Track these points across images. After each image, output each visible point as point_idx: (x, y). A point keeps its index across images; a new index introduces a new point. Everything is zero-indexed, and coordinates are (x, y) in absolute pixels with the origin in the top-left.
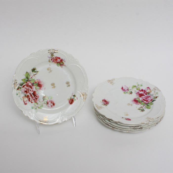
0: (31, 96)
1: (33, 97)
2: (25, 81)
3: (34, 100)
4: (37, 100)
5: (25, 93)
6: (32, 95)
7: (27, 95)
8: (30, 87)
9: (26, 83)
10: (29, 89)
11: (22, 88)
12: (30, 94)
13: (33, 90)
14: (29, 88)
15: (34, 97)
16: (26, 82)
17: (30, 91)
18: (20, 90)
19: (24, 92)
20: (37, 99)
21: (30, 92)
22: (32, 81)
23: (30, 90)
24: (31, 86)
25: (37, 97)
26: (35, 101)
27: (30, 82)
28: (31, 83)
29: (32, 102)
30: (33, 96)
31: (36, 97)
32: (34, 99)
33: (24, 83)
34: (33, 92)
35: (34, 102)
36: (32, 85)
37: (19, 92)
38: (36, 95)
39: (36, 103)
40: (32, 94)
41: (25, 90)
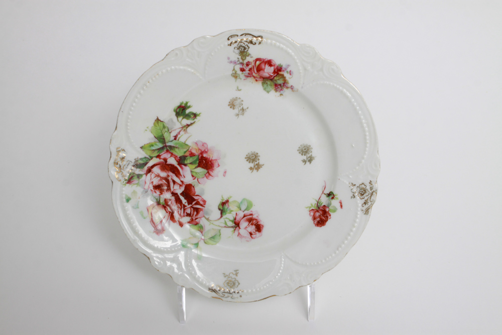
0: (178, 201)
1: (186, 204)
2: (154, 150)
3: (188, 215)
4: (199, 216)
5: (155, 194)
6: (182, 198)
7: (162, 201)
8: (173, 172)
9: (158, 156)
10: (170, 178)
11: (144, 176)
12: (174, 194)
13: (182, 182)
14: (171, 174)
15: (189, 204)
16: (156, 154)
17: (172, 184)
18: (138, 184)
19: (152, 188)
20: (197, 210)
21: (172, 190)
22: (177, 150)
23: (174, 182)
24: (176, 168)
25: (198, 203)
26: (192, 220)
27: (172, 155)
28: (175, 157)
29: (181, 225)
30: (184, 201)
31: (196, 204)
32: (188, 211)
33: (152, 158)
34: (183, 189)
35: (189, 222)
36: (179, 164)
37: (134, 192)
38: (196, 198)
39: (197, 224)
40: (182, 194)
41: (156, 181)
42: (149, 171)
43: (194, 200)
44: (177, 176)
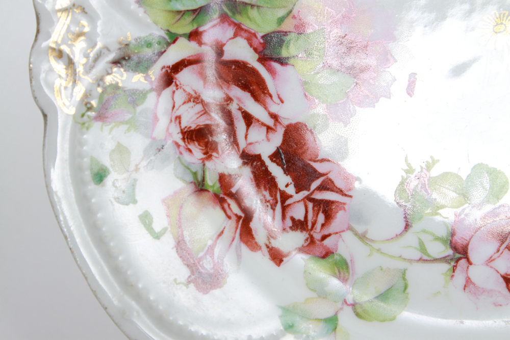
0: (263, 179)
1: (291, 190)
2: (181, 13)
3: (299, 225)
4: (334, 226)
5: (187, 156)
6: (275, 170)
7: (212, 181)
8: (245, 87)
9: (195, 35)
10: (233, 108)
11: (152, 97)
12: (250, 159)
13: (274, 117)
14: (236, 92)
15: (299, 189)
16: (186, 27)
17: (240, 125)
18: (132, 124)
19: (178, 137)
20: (327, 209)
21: (242, 144)
22: (253, 13)
23: (249, 119)
24: (254, 72)
25: (327, 186)
26: (311, 241)
27: (239, 29)
28: (250, 37)
29: (277, 257)
30: (283, 179)
31: (322, 188)
32: (298, 212)
33: (174, 39)
34: (277, 139)
35: (302, 250)
36: (263, 59)
37: (121, 150)
38: (320, 167)
39: (326, 254)
40: (275, 157)
41: (191, 117)
42: (169, 78)
43: (316, 175)
44: (256, 98)
